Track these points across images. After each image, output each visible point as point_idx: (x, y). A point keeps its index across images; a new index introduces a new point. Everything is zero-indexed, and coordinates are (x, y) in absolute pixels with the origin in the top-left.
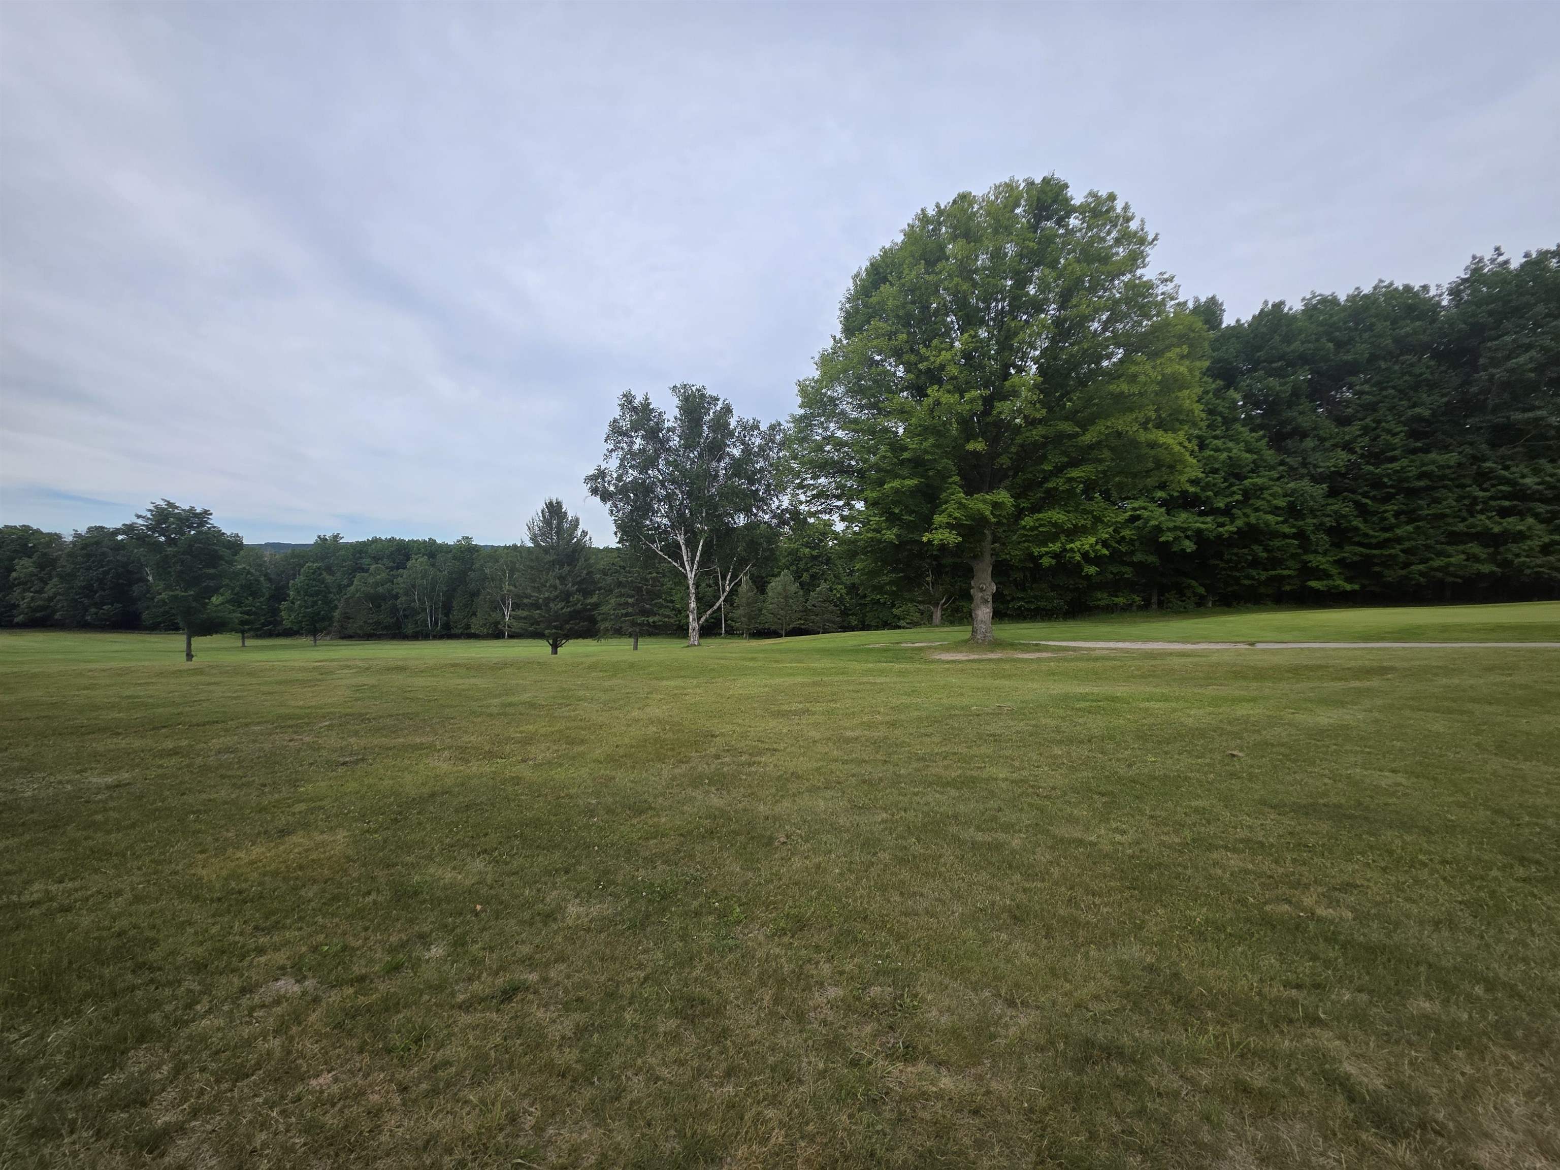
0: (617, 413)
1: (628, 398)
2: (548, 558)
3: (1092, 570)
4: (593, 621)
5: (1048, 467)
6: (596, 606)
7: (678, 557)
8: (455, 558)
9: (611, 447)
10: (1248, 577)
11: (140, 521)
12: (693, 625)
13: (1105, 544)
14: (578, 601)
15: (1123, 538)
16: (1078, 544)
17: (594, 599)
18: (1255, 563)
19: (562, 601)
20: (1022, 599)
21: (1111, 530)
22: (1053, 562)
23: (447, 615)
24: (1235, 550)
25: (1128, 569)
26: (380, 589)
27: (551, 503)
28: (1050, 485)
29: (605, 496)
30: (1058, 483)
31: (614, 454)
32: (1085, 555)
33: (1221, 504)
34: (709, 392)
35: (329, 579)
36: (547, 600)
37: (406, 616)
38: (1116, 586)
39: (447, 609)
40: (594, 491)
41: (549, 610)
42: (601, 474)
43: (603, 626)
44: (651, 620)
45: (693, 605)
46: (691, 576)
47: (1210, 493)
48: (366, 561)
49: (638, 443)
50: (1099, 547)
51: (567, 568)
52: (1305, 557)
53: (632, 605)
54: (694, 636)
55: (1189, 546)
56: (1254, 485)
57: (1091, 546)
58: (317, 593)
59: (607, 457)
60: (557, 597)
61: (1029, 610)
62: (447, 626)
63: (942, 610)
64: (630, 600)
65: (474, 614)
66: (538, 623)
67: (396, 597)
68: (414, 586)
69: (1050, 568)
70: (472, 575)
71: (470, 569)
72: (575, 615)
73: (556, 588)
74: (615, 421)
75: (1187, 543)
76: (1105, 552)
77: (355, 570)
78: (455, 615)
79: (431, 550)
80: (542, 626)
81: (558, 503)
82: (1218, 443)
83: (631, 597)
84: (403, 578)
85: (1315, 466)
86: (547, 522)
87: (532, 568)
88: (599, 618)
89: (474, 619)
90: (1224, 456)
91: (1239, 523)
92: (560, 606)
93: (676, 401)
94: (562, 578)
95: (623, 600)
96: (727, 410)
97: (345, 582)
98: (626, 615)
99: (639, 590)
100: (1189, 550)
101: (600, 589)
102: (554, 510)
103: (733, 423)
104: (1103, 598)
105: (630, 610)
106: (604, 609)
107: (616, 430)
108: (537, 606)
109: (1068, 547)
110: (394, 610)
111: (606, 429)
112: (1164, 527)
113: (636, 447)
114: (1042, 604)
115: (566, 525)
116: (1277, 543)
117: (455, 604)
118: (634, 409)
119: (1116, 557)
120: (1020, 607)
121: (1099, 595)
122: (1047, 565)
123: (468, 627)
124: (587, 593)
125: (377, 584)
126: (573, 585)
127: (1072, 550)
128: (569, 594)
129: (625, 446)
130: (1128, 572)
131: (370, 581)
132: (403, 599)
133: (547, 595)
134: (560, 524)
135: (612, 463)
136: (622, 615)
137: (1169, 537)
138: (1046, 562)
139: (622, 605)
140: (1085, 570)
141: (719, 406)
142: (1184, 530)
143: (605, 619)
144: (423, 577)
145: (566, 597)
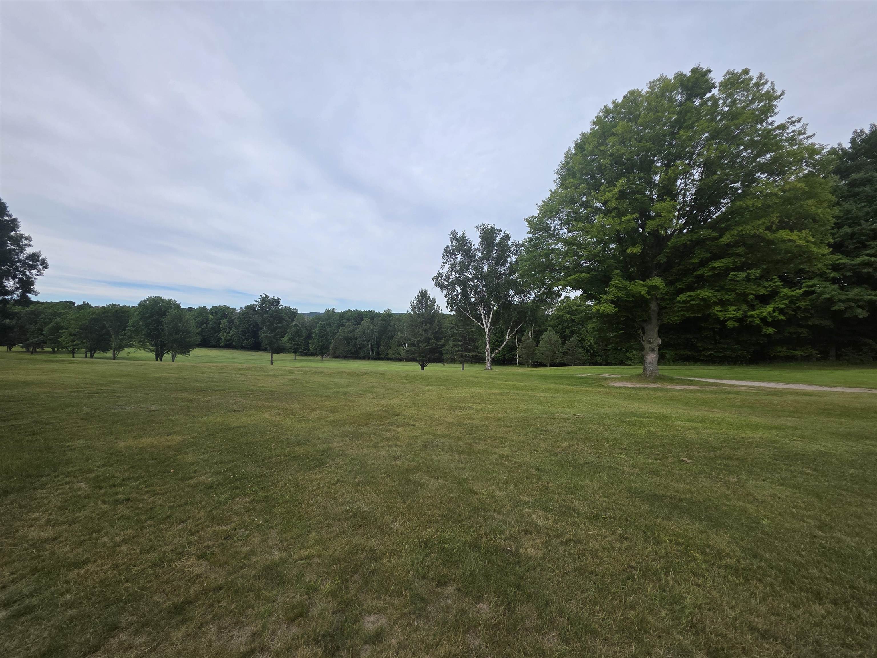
0: (448, 242)
1: (454, 234)
2: (420, 320)
3: (770, 330)
4: (441, 354)
5: (695, 261)
6: (443, 346)
7: (480, 320)
8: (382, 320)
9: (445, 261)
11: (256, 303)
12: (488, 358)
13: (781, 311)
14: (434, 342)
15: (799, 308)
16: (757, 312)
17: (442, 342)
19: (426, 342)
20: (712, 349)
21: (786, 302)
22: (737, 324)
23: (378, 348)
25: (804, 330)
26: (350, 335)
27: (422, 291)
28: (698, 273)
29: (443, 287)
30: (705, 271)
31: (446, 265)
32: (764, 320)
34: (497, 228)
35: (328, 329)
36: (419, 342)
37: (360, 348)
39: (378, 345)
40: (438, 285)
41: (419, 347)
42: (440, 275)
43: (445, 356)
44: (471, 354)
45: (488, 347)
46: (487, 330)
48: (344, 321)
49: (459, 258)
50: (775, 314)
51: (428, 325)
53: (461, 346)
54: (488, 365)
55: (861, 313)
57: (769, 313)
58: (323, 336)
59: (442, 266)
60: (423, 340)
62: (378, 354)
64: (460, 343)
65: (390, 348)
66: (414, 354)
67: (356, 339)
68: (364, 333)
69: (734, 328)
70: (389, 328)
71: (389, 325)
72: (432, 351)
73: (422, 335)
74: (447, 247)
75: (859, 311)
76: (782, 317)
77: (340, 326)
78: (382, 348)
79: (372, 316)
80: (416, 355)
81: (425, 291)
83: (461, 341)
84: (360, 329)
86: (420, 301)
87: (412, 325)
88: (444, 352)
89: (390, 351)
92: (424, 345)
93: (479, 234)
94: (426, 331)
95: (456, 343)
96: (507, 237)
97: (336, 331)
98: (458, 351)
99: (465, 338)
100: (861, 316)
101: (446, 337)
102: (423, 295)
103: (510, 243)
104: (782, 351)
105: (460, 348)
106: (447, 347)
107: (448, 252)
108: (413, 345)
109: (749, 314)
110: (355, 345)
111: (442, 252)
112: (836, 299)
113: (458, 260)
114: (728, 353)
115: (429, 303)
117: (382, 343)
118: (457, 239)
119: (791, 321)
120: (710, 354)
121: (779, 348)
122: (732, 326)
123: (387, 354)
124: (438, 339)
125: (348, 332)
126: (432, 334)
127: (752, 316)
128: (429, 339)
129: (452, 260)
130: (804, 332)
131: (346, 331)
132: (359, 339)
133: (418, 339)
134: (426, 303)
135: (445, 270)
136: (456, 351)
137: (842, 306)
138: (730, 324)
139: (456, 346)
140: (764, 330)
141: (502, 235)
142: (856, 301)
143: (447, 353)
144: (368, 329)
145: (427, 340)
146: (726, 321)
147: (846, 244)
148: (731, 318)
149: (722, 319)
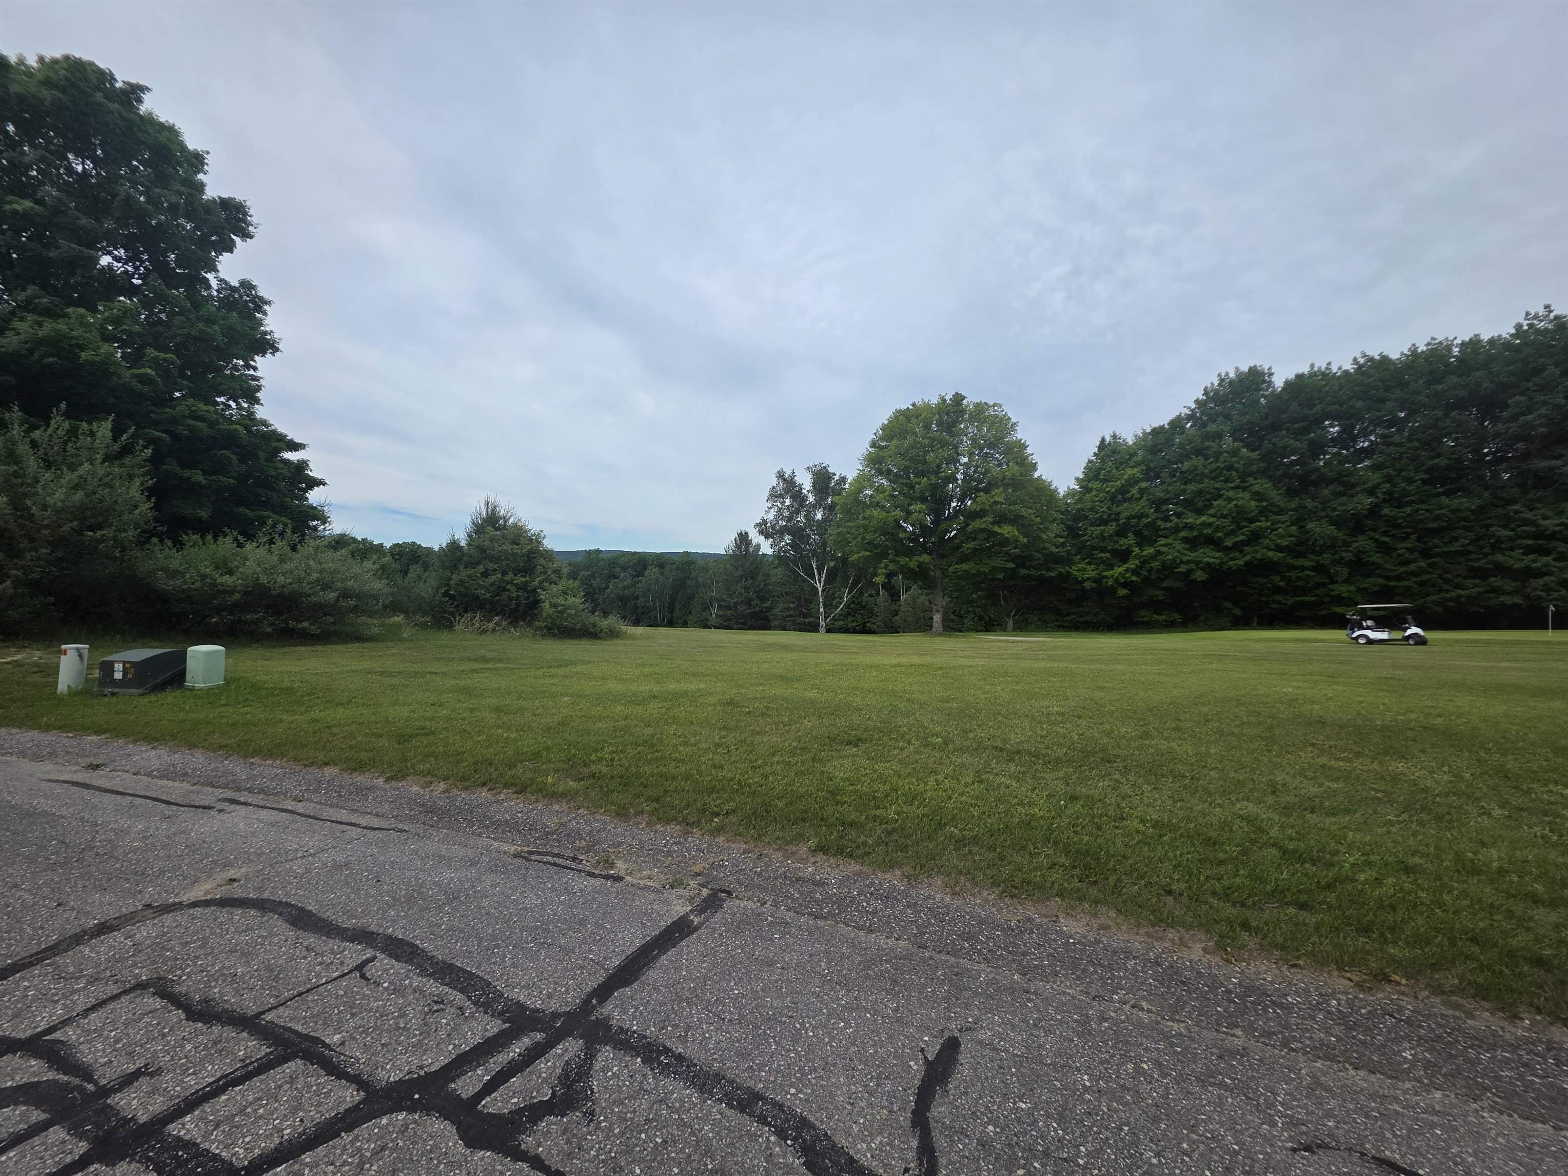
0: (774, 481)
1: (781, 473)
2: (739, 573)
3: (1122, 592)
4: (767, 619)
6: (770, 609)
7: (813, 578)
8: (677, 569)
9: (770, 505)
10: (1274, 602)
12: (822, 623)
13: (1134, 572)
14: (757, 604)
15: (1152, 568)
17: (768, 604)
18: (1277, 590)
19: (746, 604)
20: (1075, 614)
21: (1137, 562)
22: (1094, 585)
23: (671, 613)
24: (1256, 580)
25: (1159, 592)
26: (626, 592)
27: (741, 533)
29: (768, 535)
31: (772, 510)
32: (1117, 581)
33: (1229, 543)
34: (831, 470)
35: (595, 584)
36: (736, 604)
37: (643, 613)
38: (1157, 606)
39: (671, 609)
40: (762, 532)
41: (737, 611)
42: (764, 522)
43: (773, 624)
45: (821, 610)
46: (820, 589)
47: (1219, 534)
48: (618, 570)
49: (788, 502)
50: (1128, 575)
51: (750, 581)
52: (1331, 586)
53: (794, 609)
54: (822, 629)
55: (1200, 576)
56: (1259, 527)
57: (1122, 574)
59: (767, 512)
60: (742, 601)
61: (1080, 622)
63: (1013, 619)
64: (792, 606)
65: (690, 613)
66: (730, 620)
67: (637, 598)
68: (649, 590)
69: (1092, 590)
70: (689, 582)
71: (688, 578)
72: (755, 614)
73: (741, 594)
74: (773, 488)
75: (1200, 573)
76: (1134, 578)
77: (609, 577)
78: (677, 611)
79: (661, 561)
81: (746, 533)
82: (1231, 493)
83: (793, 603)
84: (643, 583)
85: (1334, 510)
86: (738, 547)
87: (727, 580)
89: (690, 617)
90: (1231, 505)
91: (1248, 558)
92: (744, 608)
93: (811, 476)
94: (746, 588)
95: (787, 606)
97: (603, 586)
98: (790, 616)
101: (774, 596)
102: (743, 538)
104: (1146, 615)
105: (792, 612)
106: (775, 611)
107: (774, 495)
108: (729, 608)
109: (1104, 574)
110: (636, 607)
111: (767, 494)
113: (786, 505)
114: (1089, 618)
115: (751, 549)
116: (1293, 574)
117: (677, 605)
118: (785, 480)
119: (1147, 581)
121: (1143, 613)
122: (1089, 588)
123: (686, 622)
124: (763, 599)
125: (624, 588)
126: (754, 593)
127: (1106, 577)
128: (751, 600)
129: (779, 504)
130: (1160, 595)
131: (620, 585)
132: (642, 599)
133: (736, 600)
134: (747, 549)
135: (771, 516)
136: (787, 616)
137: (1183, 569)
138: (1088, 585)
139: (788, 609)
140: (1119, 592)
141: (837, 478)
142: (1197, 563)
143: (775, 619)
144: (656, 583)
145: (748, 602)
146: (1083, 581)
147: (1195, 501)
148: (1088, 579)
149: (1080, 579)
